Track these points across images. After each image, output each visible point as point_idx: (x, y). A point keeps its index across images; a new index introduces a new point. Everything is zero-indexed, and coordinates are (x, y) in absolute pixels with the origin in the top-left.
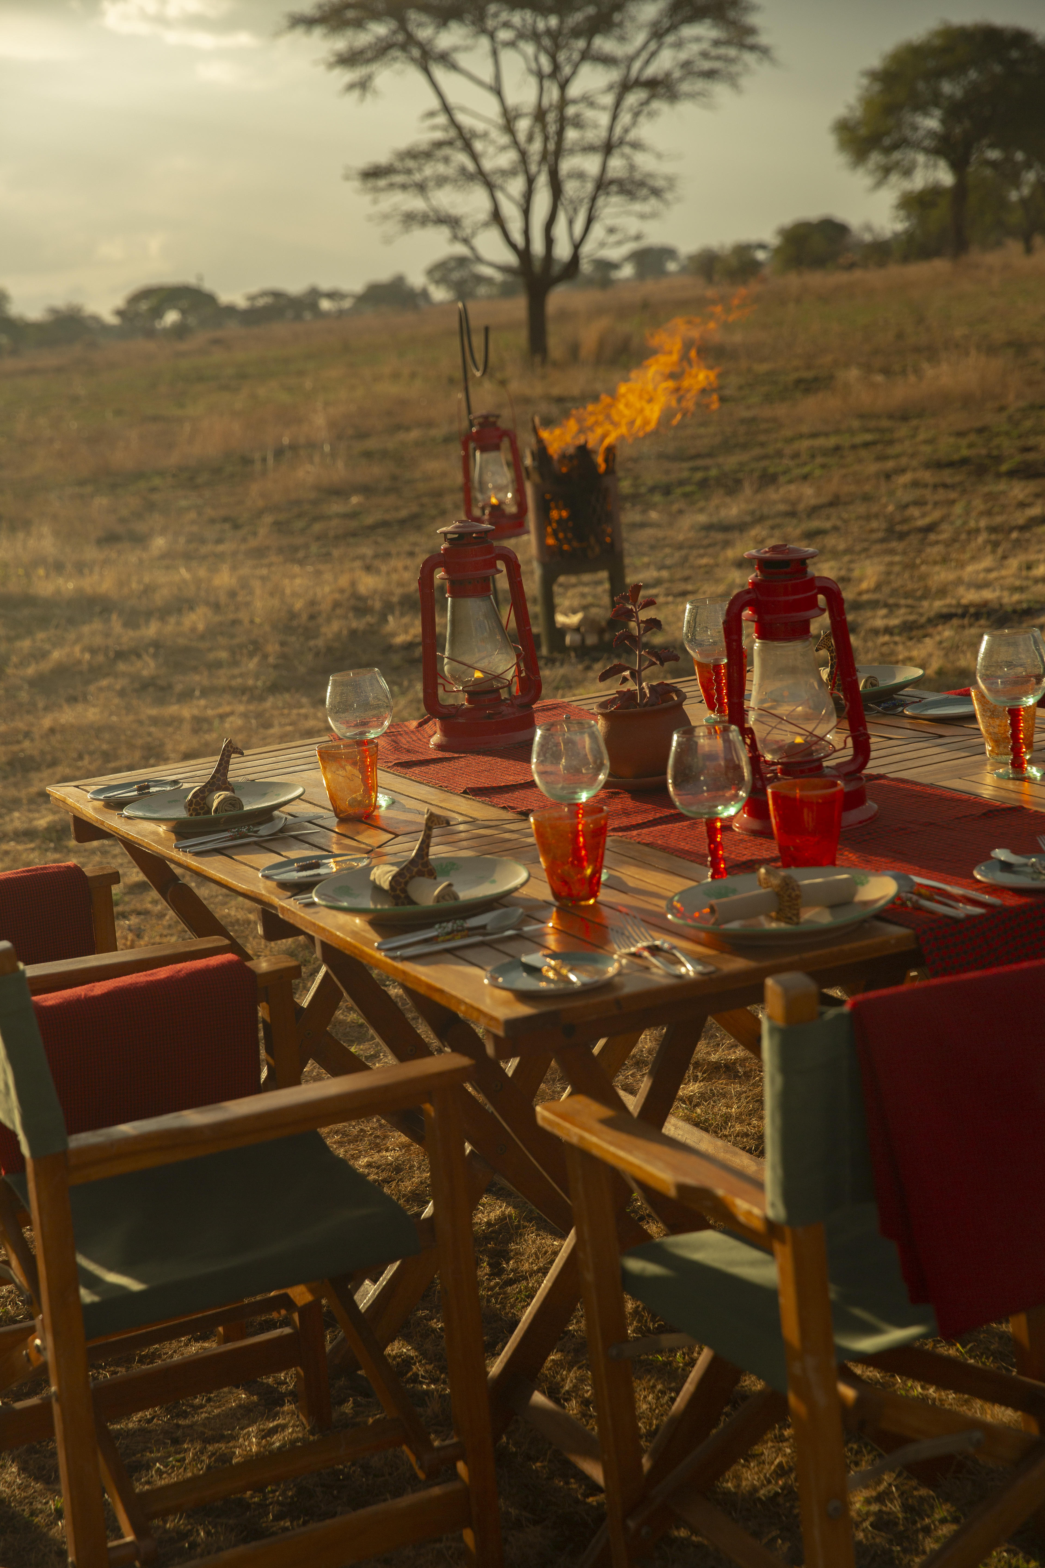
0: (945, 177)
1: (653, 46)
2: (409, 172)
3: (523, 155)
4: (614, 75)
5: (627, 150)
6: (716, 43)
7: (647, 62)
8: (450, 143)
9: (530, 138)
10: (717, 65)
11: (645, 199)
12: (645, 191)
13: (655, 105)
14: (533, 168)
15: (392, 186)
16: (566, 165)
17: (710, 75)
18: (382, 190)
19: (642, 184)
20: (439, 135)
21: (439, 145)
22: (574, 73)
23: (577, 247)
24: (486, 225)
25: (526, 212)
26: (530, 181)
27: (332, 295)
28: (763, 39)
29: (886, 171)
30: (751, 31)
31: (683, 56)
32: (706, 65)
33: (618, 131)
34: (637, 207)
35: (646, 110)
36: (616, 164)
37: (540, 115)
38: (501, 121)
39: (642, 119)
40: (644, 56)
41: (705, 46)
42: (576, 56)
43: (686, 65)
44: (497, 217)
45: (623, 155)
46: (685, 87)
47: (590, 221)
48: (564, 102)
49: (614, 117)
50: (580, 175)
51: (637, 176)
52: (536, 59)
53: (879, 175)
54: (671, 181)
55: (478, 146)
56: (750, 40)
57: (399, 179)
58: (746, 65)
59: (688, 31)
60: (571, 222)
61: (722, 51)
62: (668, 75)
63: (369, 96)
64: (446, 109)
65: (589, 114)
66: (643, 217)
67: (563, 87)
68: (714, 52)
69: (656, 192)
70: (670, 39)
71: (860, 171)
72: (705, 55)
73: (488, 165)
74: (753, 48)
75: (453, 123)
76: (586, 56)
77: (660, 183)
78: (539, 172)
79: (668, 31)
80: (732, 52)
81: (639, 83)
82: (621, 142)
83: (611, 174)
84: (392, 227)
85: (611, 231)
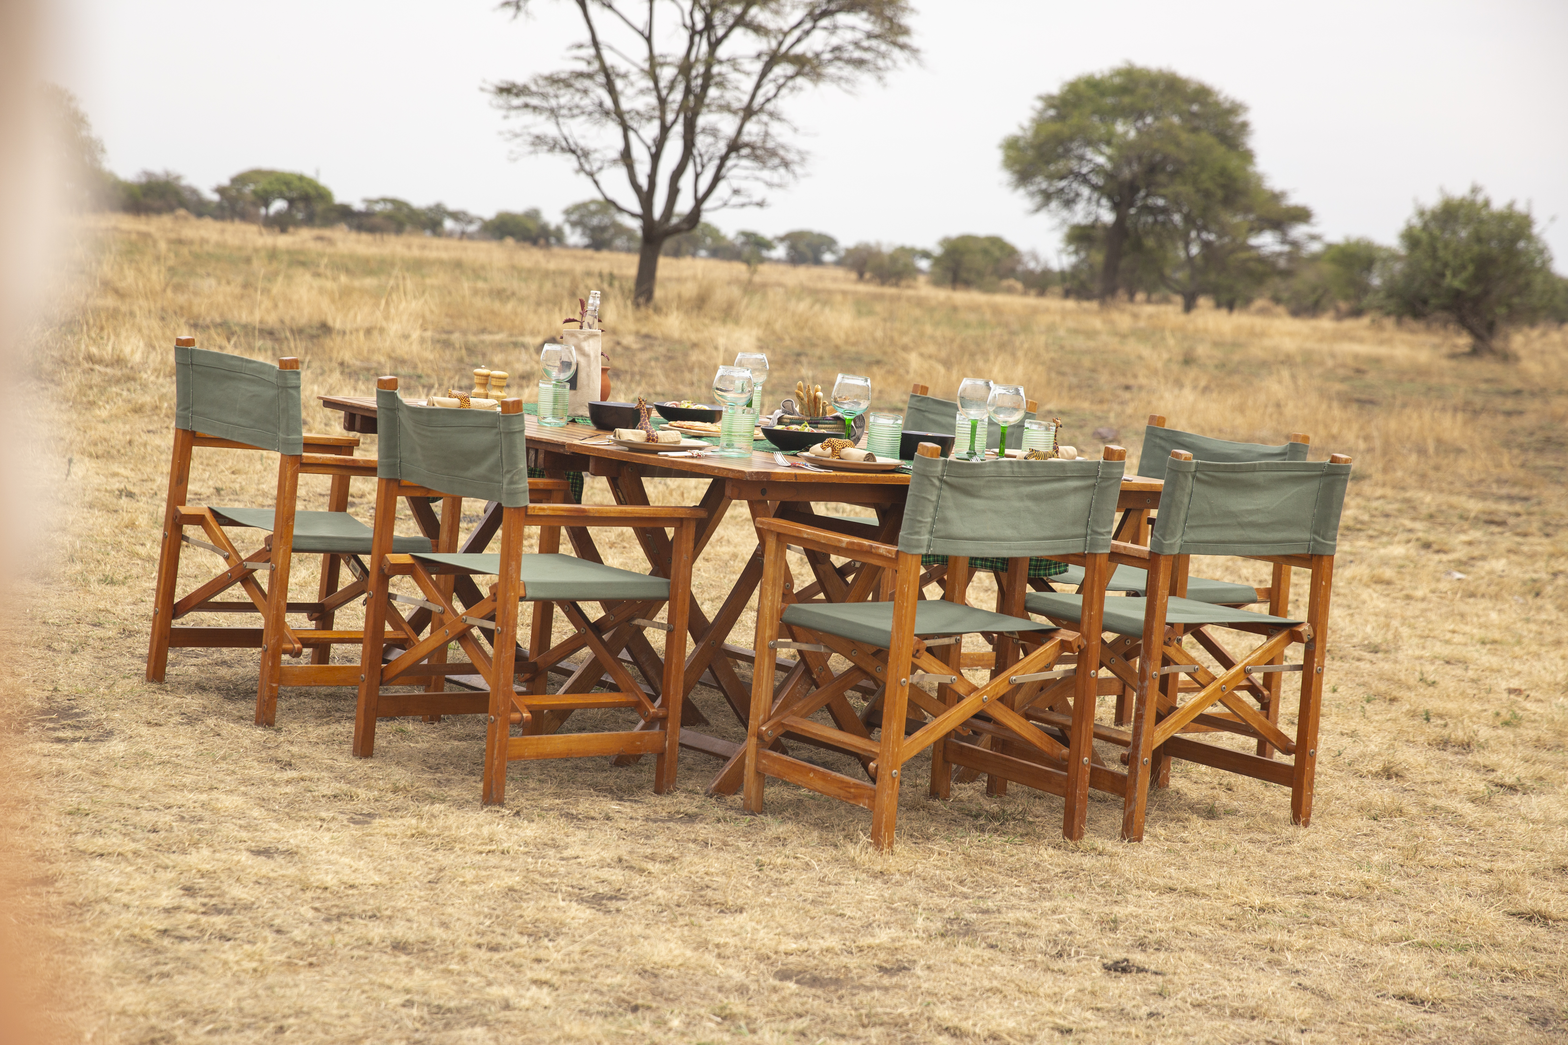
0: (1107, 216)
1: (807, 26)
2: (544, 96)
3: (663, 102)
4: (764, 45)
5: (765, 118)
6: (870, 36)
7: (799, 40)
8: (590, 76)
9: (672, 87)
10: (867, 56)
11: (775, 168)
12: (776, 161)
13: (800, 81)
14: (670, 117)
15: (526, 106)
16: (702, 121)
17: (859, 63)
18: (517, 108)
19: (773, 153)
20: (582, 67)
21: (581, 75)
22: (725, 36)
23: (699, 202)
24: (614, 162)
25: (655, 158)
26: (665, 130)
27: (456, 216)
28: (913, 41)
29: (1047, 197)
30: (905, 31)
31: (835, 41)
32: (857, 54)
33: (759, 99)
34: (766, 174)
35: (790, 84)
36: (753, 130)
37: (685, 68)
38: (646, 66)
39: (784, 91)
40: (797, 33)
41: (859, 35)
42: (730, 21)
43: (837, 49)
44: (626, 157)
45: (759, 122)
46: (831, 70)
47: (717, 178)
48: (711, 59)
49: (758, 86)
50: (714, 132)
51: (770, 144)
52: (691, 14)
53: (1038, 199)
54: (803, 156)
55: (619, 84)
56: (902, 39)
57: (534, 101)
58: (894, 62)
59: (842, 18)
60: (697, 176)
61: (874, 43)
62: (817, 55)
63: (522, 15)
64: (595, 43)
65: (733, 76)
66: (770, 185)
67: (714, 46)
68: (866, 44)
69: (786, 164)
70: (824, 22)
71: (1021, 191)
72: (857, 45)
73: (625, 104)
74: (903, 47)
75: (599, 56)
76: (740, 21)
77: (791, 156)
78: (674, 122)
79: (825, 14)
80: (883, 47)
81: (786, 58)
82: (761, 109)
83: (745, 138)
84: (521, 146)
85: (736, 192)
